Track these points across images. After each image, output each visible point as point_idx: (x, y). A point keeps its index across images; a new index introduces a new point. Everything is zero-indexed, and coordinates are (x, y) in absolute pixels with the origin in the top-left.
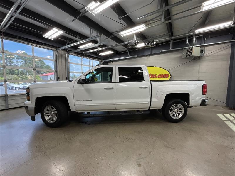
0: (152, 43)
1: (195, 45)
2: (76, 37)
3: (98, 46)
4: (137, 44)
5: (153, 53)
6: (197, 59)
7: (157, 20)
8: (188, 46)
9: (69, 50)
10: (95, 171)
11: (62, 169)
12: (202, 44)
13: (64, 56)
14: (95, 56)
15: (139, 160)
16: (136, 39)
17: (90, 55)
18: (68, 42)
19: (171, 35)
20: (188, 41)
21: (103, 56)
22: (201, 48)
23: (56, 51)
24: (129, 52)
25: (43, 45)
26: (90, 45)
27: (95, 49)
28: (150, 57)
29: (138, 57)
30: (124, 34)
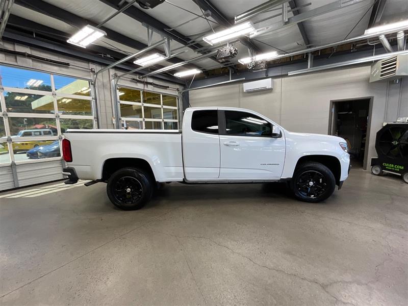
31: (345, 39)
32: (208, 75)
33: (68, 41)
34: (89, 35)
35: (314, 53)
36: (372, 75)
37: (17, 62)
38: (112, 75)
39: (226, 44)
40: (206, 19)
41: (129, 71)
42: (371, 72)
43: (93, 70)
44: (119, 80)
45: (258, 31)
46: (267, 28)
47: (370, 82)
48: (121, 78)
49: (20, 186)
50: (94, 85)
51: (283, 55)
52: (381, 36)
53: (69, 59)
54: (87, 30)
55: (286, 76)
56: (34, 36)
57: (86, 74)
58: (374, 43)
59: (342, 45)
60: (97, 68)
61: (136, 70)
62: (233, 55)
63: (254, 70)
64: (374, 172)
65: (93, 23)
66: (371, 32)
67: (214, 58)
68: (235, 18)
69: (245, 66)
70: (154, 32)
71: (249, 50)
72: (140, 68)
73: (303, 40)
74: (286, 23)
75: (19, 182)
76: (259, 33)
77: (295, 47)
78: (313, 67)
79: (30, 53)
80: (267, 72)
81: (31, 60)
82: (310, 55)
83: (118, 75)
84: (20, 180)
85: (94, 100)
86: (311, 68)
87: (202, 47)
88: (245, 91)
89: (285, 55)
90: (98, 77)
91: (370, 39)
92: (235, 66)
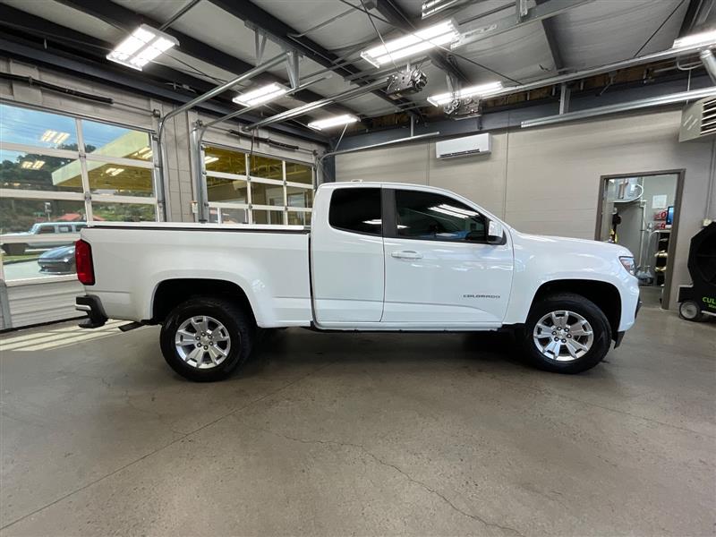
31: (634, 58)
32: (371, 126)
33: (108, 57)
34: (147, 45)
35: (572, 85)
36: (683, 128)
37: (12, 94)
38: (193, 124)
39: (406, 66)
40: (366, 12)
41: (221, 115)
42: (683, 122)
43: (157, 112)
44: (205, 133)
45: (467, 36)
46: (486, 29)
47: (680, 141)
48: (209, 128)
49: (14, 326)
50: (158, 140)
51: (514, 88)
52: (704, 52)
53: (111, 91)
54: (142, 34)
55: (518, 128)
56: (46, 47)
57: (144, 120)
58: (688, 67)
59: (627, 69)
60: (163, 109)
61: (236, 114)
62: (417, 87)
63: (457, 116)
64: (685, 314)
65: (154, 22)
66: (686, 44)
67: (381, 92)
68: (424, 7)
69: (441, 108)
70: (268, 40)
71: (448, 78)
72: (243, 111)
73: (552, 58)
74: (524, 19)
75: (13, 318)
76: (469, 40)
77: (536, 72)
78: (569, 112)
79: (37, 79)
80: (480, 121)
81: (40, 92)
82: (563, 89)
83: (204, 123)
84: (14, 315)
85: (158, 169)
86: (567, 114)
87: (360, 71)
88: (438, 156)
89: (517, 88)
90: (165, 125)
91: (682, 56)
92: (421, 109)
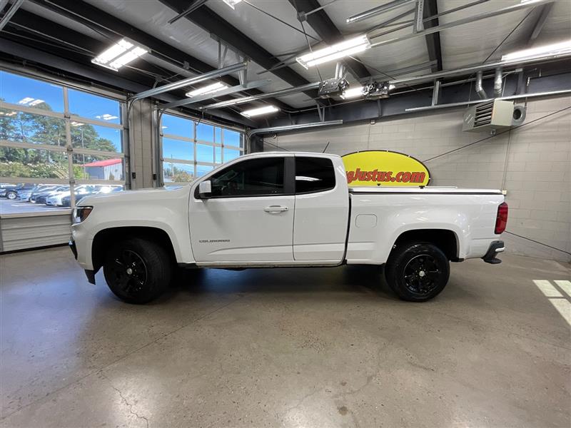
0: (386, 88)
1: (501, 96)
2: (181, 66)
3: (240, 92)
4: (345, 89)
5: (385, 115)
6: (504, 133)
7: (402, 25)
8: (479, 99)
9: (160, 101)
10: (229, 421)
11: (145, 415)
12: (519, 94)
13: (148, 115)
14: (230, 117)
15: (341, 398)
16: (341, 76)
17: (217, 115)
18: (159, 78)
19: (436, 66)
20: (483, 85)
21: (251, 118)
22: (517, 105)
23: (127, 103)
24: (322, 110)
25: (94, 86)
26: (218, 88)
27: (232, 101)
28: (378, 124)
29: (346, 124)
30: (310, 61)
